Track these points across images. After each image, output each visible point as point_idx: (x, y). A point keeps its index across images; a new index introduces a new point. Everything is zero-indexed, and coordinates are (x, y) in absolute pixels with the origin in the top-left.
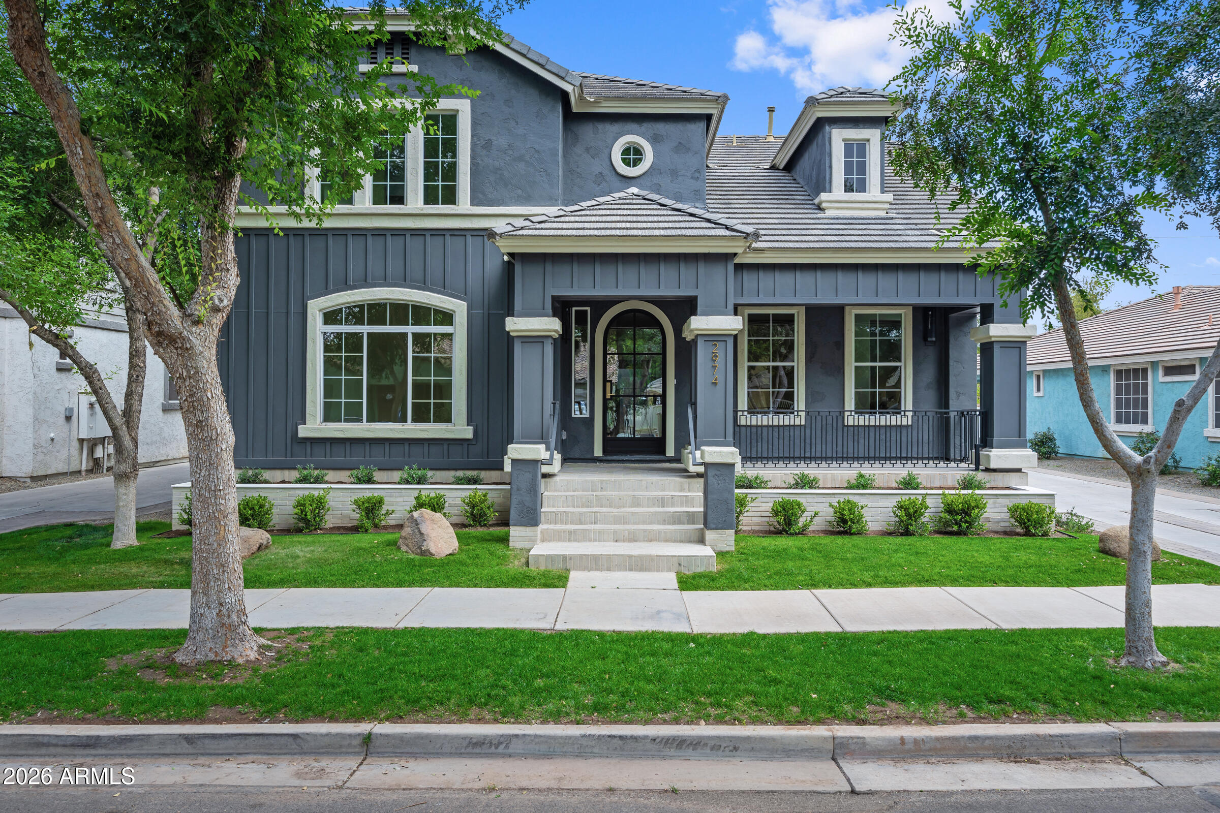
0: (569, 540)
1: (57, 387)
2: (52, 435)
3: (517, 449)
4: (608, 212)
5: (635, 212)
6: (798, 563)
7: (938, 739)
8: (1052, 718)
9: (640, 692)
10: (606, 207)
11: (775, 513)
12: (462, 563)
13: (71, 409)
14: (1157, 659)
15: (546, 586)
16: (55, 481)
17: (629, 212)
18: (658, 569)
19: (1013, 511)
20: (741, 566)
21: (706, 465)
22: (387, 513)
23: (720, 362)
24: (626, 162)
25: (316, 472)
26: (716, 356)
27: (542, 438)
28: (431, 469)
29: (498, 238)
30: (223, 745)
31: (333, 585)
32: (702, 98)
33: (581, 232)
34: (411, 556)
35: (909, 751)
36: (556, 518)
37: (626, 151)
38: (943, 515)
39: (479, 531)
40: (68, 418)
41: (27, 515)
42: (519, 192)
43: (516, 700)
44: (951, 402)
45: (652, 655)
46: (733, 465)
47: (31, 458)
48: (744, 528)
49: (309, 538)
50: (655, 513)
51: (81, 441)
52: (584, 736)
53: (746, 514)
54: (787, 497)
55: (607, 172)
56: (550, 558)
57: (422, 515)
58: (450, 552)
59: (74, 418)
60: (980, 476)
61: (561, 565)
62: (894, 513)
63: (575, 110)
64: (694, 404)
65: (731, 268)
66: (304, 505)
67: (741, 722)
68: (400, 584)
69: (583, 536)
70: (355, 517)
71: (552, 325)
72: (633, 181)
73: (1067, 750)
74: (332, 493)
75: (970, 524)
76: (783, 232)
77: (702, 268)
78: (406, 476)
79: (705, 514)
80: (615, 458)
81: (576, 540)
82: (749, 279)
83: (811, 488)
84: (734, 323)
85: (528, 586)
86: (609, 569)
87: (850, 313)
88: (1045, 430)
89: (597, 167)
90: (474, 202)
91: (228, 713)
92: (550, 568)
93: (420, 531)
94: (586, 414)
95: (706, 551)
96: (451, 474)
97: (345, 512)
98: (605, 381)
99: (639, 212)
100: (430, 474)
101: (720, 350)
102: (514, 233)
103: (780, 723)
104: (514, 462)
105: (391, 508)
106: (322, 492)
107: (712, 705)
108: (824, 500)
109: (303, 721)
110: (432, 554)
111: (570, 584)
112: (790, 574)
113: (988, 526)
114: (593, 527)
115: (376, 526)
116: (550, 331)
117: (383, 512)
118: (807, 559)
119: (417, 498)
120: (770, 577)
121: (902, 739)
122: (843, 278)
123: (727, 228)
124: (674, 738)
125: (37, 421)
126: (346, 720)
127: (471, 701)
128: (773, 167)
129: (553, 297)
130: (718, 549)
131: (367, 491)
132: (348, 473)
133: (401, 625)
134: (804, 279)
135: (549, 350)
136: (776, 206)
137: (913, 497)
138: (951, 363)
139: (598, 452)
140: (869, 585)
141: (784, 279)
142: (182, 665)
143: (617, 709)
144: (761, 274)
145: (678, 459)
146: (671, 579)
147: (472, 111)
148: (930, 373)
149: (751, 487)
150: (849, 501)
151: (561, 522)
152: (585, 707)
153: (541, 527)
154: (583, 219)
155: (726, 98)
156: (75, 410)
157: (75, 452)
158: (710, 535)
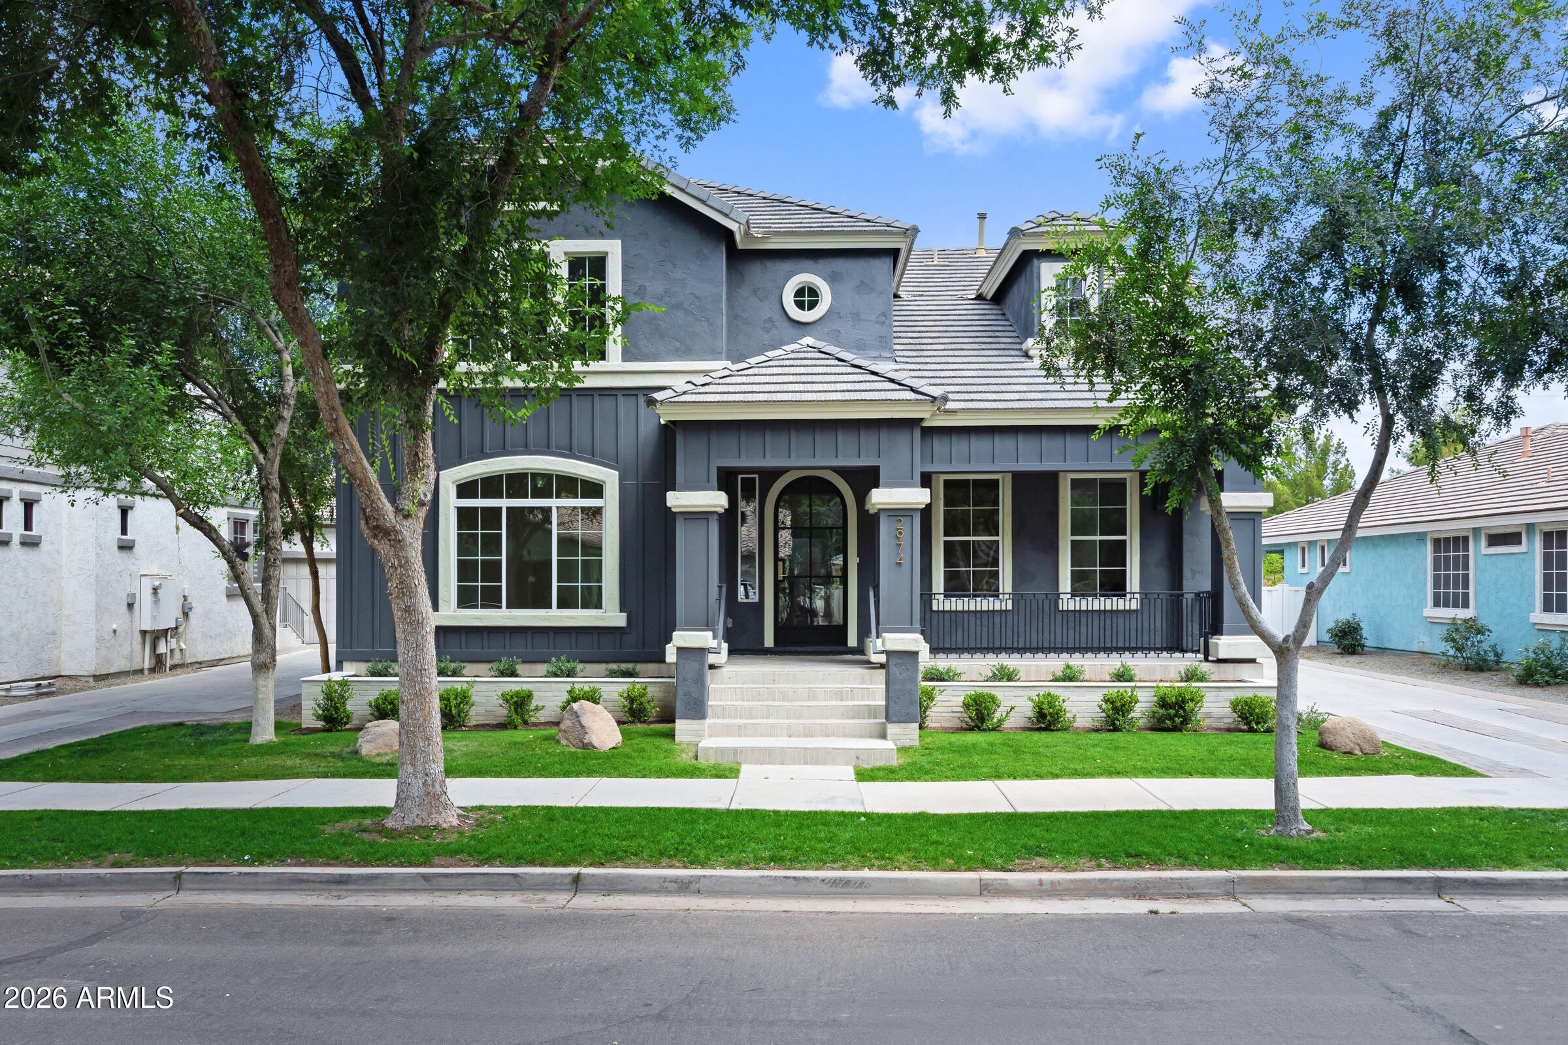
0: (739, 736)
1: (118, 569)
2: (114, 626)
3: (682, 636)
4: (779, 370)
5: (810, 370)
6: (986, 757)
7: (1071, 881)
8: (1181, 867)
9: (812, 849)
10: (777, 363)
11: (967, 706)
12: (627, 756)
13: (134, 595)
14: (1302, 827)
15: (717, 776)
16: (119, 681)
17: (802, 370)
18: (834, 763)
19: (1235, 705)
20: (924, 761)
21: (889, 653)
22: (537, 709)
23: (905, 542)
24: (800, 305)
25: (453, 665)
26: (901, 533)
27: (708, 625)
28: (581, 662)
29: (658, 405)
30: (454, 882)
31: (498, 775)
32: (888, 230)
33: (750, 397)
34: (573, 750)
35: (1045, 891)
36: (725, 712)
37: (800, 293)
38: (1155, 709)
39: (640, 727)
40: (130, 606)
41: (121, 716)
42: (678, 344)
43: (702, 853)
44: (1185, 582)
45: (824, 825)
46: (916, 653)
47: (94, 653)
48: (932, 725)
49: (456, 734)
50: (833, 707)
51: (144, 633)
52: (762, 877)
53: (934, 709)
54: (979, 690)
55: (777, 317)
56: (720, 751)
57: (582, 708)
58: (613, 745)
59: (136, 606)
60: (1205, 667)
61: (731, 759)
62: (1100, 707)
63: (740, 246)
64: (876, 588)
65: (917, 434)
66: (448, 700)
67: (900, 869)
68: (567, 774)
69: (755, 731)
70: (502, 712)
71: (718, 500)
72: (809, 328)
73: (1186, 891)
74: (476, 687)
75: (1186, 720)
76: (981, 388)
77: (885, 436)
78: (554, 669)
79: (887, 707)
80: (788, 648)
81: (746, 736)
82: (939, 445)
83: (1009, 680)
84: (919, 497)
85: (698, 777)
86: (782, 763)
87: (1065, 478)
88: (1349, 617)
89: (767, 311)
90: (627, 356)
91: (451, 860)
92: (719, 762)
93: (580, 724)
94: (754, 598)
95: (888, 744)
96: (603, 667)
97: (489, 708)
98: (777, 559)
99: (815, 370)
100: (580, 666)
101: (904, 525)
102: (676, 399)
103: (935, 870)
104: (680, 650)
105: (540, 704)
106: (465, 686)
107: (877, 858)
108: (1023, 693)
109: (517, 866)
110: (594, 747)
111: (741, 775)
112: (976, 766)
113: (1205, 723)
114: (765, 721)
115: (525, 722)
116: (715, 506)
117: (532, 707)
118: (996, 753)
119: (570, 692)
120: (953, 769)
121: (1041, 882)
122: (1049, 443)
123: (912, 389)
124: (841, 880)
125: (100, 609)
126: (555, 865)
127: (661, 854)
128: (979, 297)
129: (719, 468)
130: (900, 744)
131: (512, 685)
132: (489, 666)
133: (581, 805)
134: (1003, 444)
135: (714, 528)
136: (976, 353)
137: (1122, 690)
138: (1186, 537)
139: (769, 641)
140: (1056, 776)
141: (981, 445)
142: (392, 829)
143: (791, 860)
144: (954, 439)
145: (860, 650)
146: (849, 772)
147: (623, 252)
148: (1160, 549)
149: (943, 680)
150: (1049, 694)
151: (730, 717)
152: (762, 858)
153: (708, 721)
154: (752, 379)
155: (916, 230)
156: (138, 596)
157: (137, 646)
158: (892, 729)
